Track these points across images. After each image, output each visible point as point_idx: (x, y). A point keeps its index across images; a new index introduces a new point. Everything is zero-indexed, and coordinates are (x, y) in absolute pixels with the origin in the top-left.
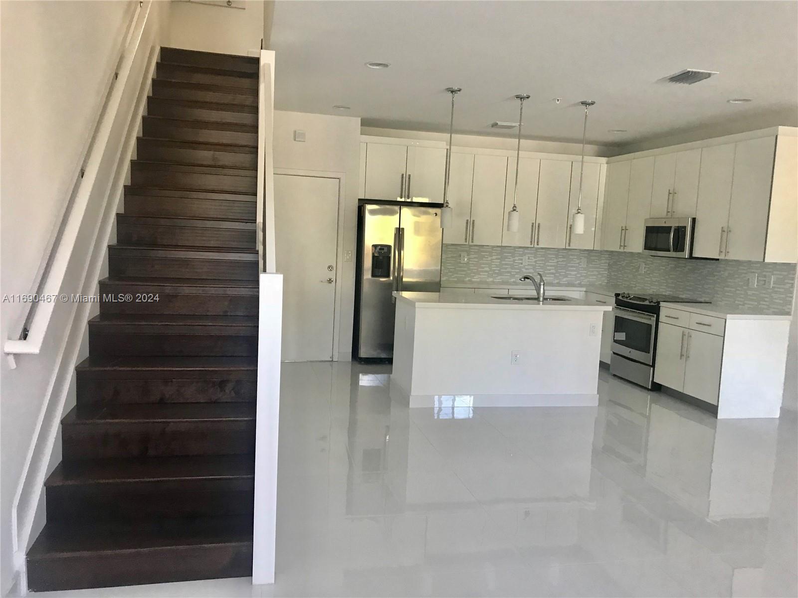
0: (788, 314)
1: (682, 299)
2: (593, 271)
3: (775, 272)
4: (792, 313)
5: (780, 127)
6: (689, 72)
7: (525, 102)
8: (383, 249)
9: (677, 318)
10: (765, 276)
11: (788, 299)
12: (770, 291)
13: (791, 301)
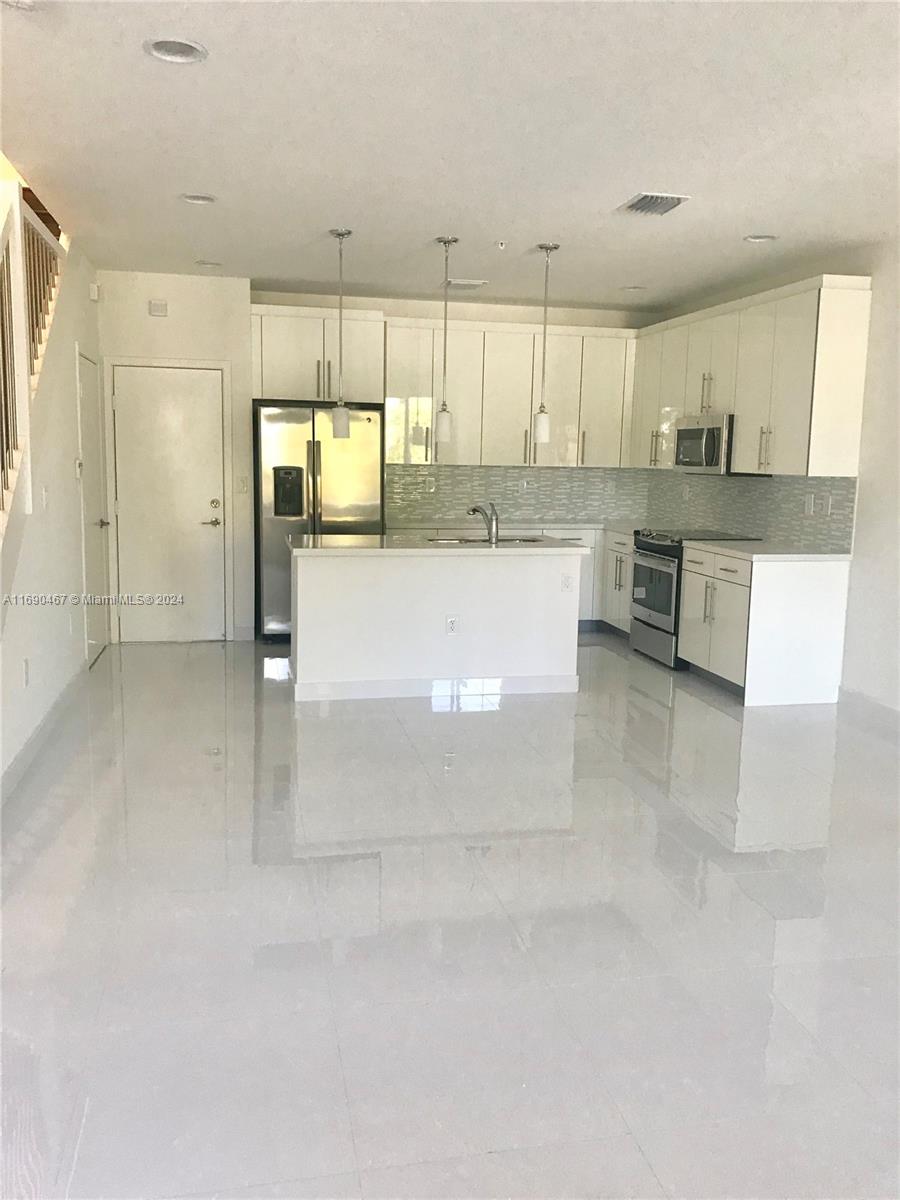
0: (847, 552)
1: (730, 535)
2: (624, 500)
3: (833, 492)
4: (852, 549)
5: (826, 277)
6: (646, 197)
7: (453, 247)
8: (290, 473)
9: (702, 563)
10: (822, 498)
11: (847, 529)
12: (828, 519)
13: (850, 533)
